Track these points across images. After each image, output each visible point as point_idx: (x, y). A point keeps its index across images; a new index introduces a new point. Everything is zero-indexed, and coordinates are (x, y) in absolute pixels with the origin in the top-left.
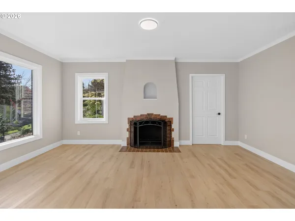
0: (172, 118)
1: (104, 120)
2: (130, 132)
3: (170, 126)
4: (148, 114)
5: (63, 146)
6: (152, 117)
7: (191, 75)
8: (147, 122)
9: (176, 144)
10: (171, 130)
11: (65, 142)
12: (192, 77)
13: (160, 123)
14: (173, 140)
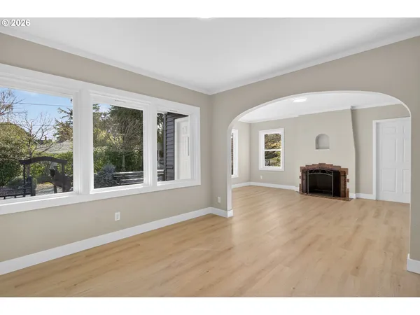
0: (347, 169)
1: (280, 168)
2: (303, 179)
3: (345, 176)
4: (320, 164)
5: (250, 186)
6: (325, 166)
7: (374, 122)
8: (317, 171)
9: (352, 195)
10: (346, 181)
11: (252, 183)
12: (377, 124)
13: (330, 173)
14: (348, 192)
